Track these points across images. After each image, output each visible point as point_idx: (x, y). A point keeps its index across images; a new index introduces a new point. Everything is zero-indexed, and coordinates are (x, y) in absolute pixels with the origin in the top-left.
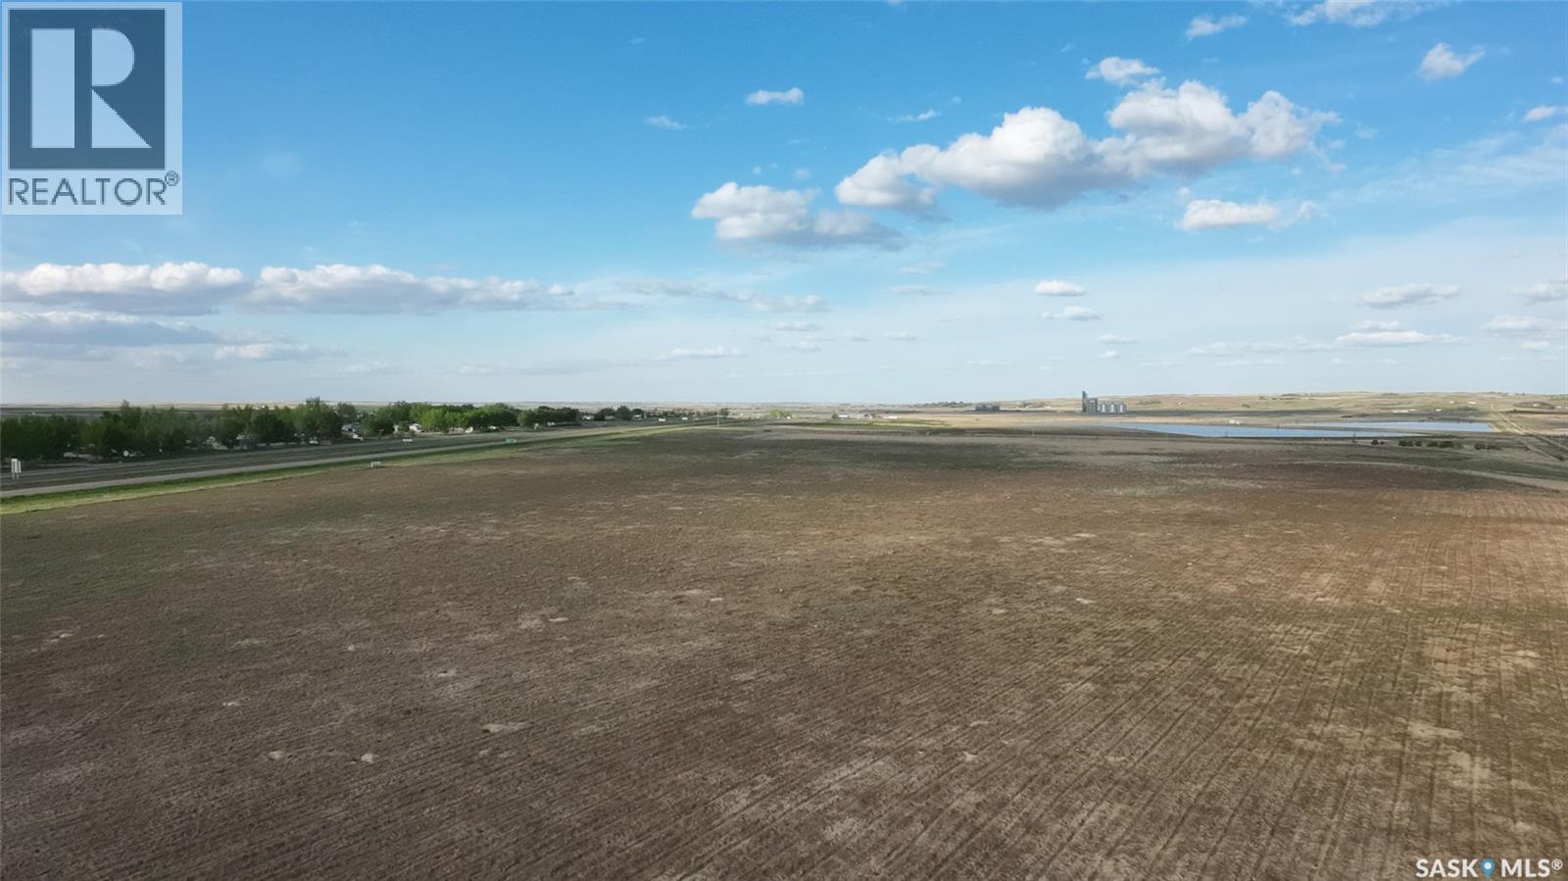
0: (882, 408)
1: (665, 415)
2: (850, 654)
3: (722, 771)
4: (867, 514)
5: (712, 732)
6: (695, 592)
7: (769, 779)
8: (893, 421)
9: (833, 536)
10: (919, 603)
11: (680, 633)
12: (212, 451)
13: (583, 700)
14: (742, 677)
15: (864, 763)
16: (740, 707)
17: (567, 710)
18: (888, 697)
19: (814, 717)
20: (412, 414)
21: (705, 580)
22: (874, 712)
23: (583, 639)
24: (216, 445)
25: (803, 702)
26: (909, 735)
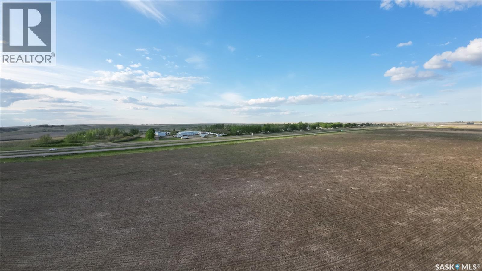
0: (439, 123)
1: (378, 125)
2: (436, 184)
3: (407, 204)
4: (438, 151)
5: (403, 196)
6: (394, 166)
7: (418, 208)
8: (443, 127)
9: (429, 156)
10: (454, 174)
11: (392, 175)
12: (283, 132)
13: (372, 186)
14: (409, 186)
15: (441, 208)
16: (409, 192)
17: (368, 187)
18: (447, 194)
19: (428, 196)
20: (320, 124)
21: (396, 164)
22: (443, 197)
23: (369, 173)
24: (283, 131)
25: (425, 193)
26: (453, 203)
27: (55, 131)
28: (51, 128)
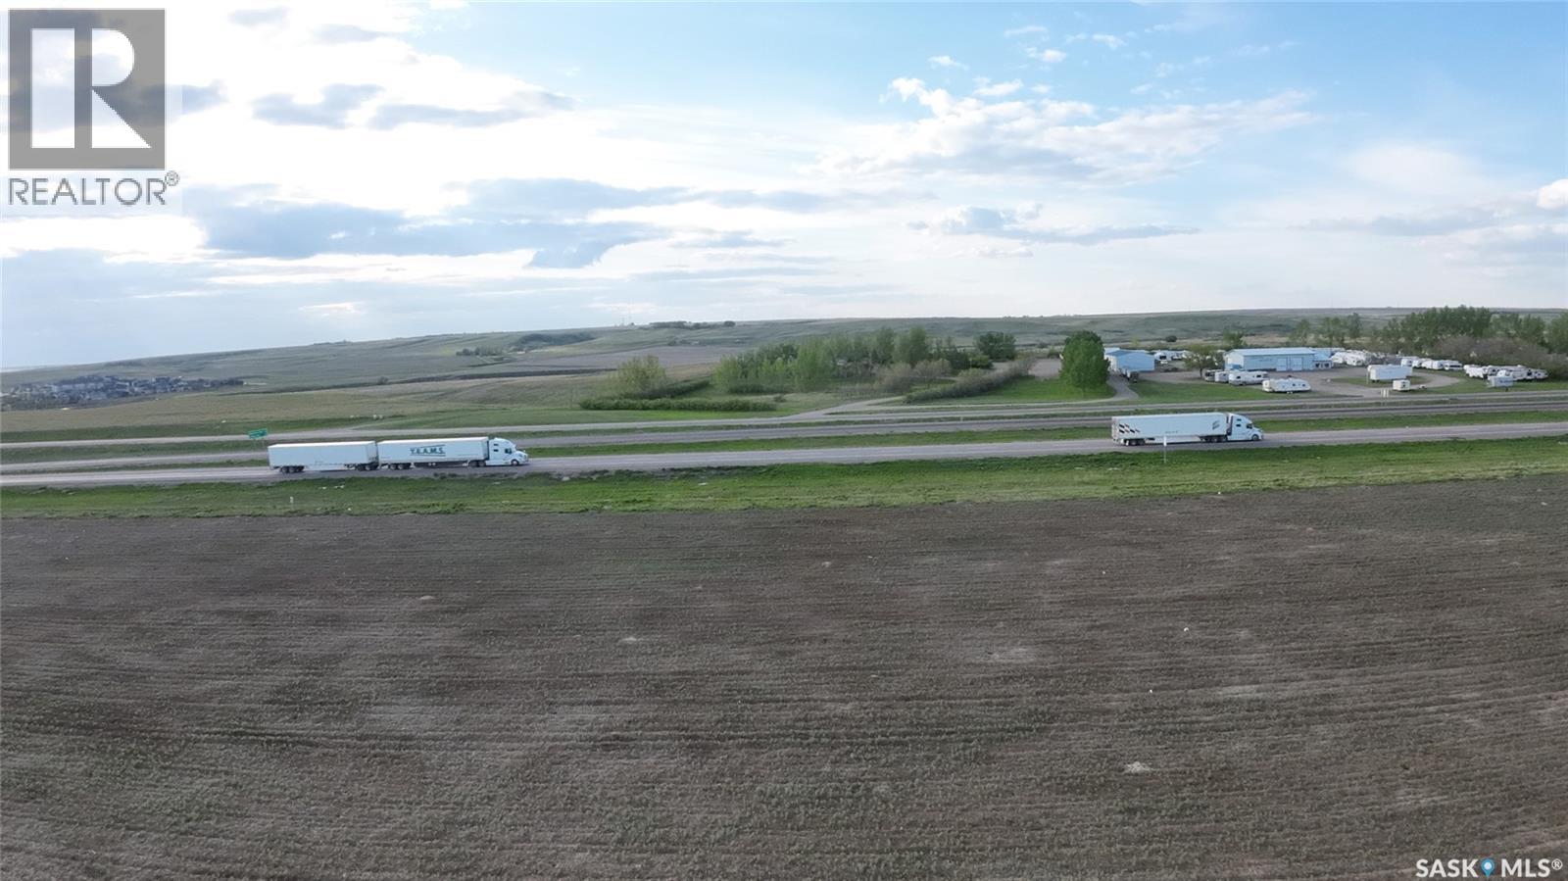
27: (703, 343)
28: (694, 333)
